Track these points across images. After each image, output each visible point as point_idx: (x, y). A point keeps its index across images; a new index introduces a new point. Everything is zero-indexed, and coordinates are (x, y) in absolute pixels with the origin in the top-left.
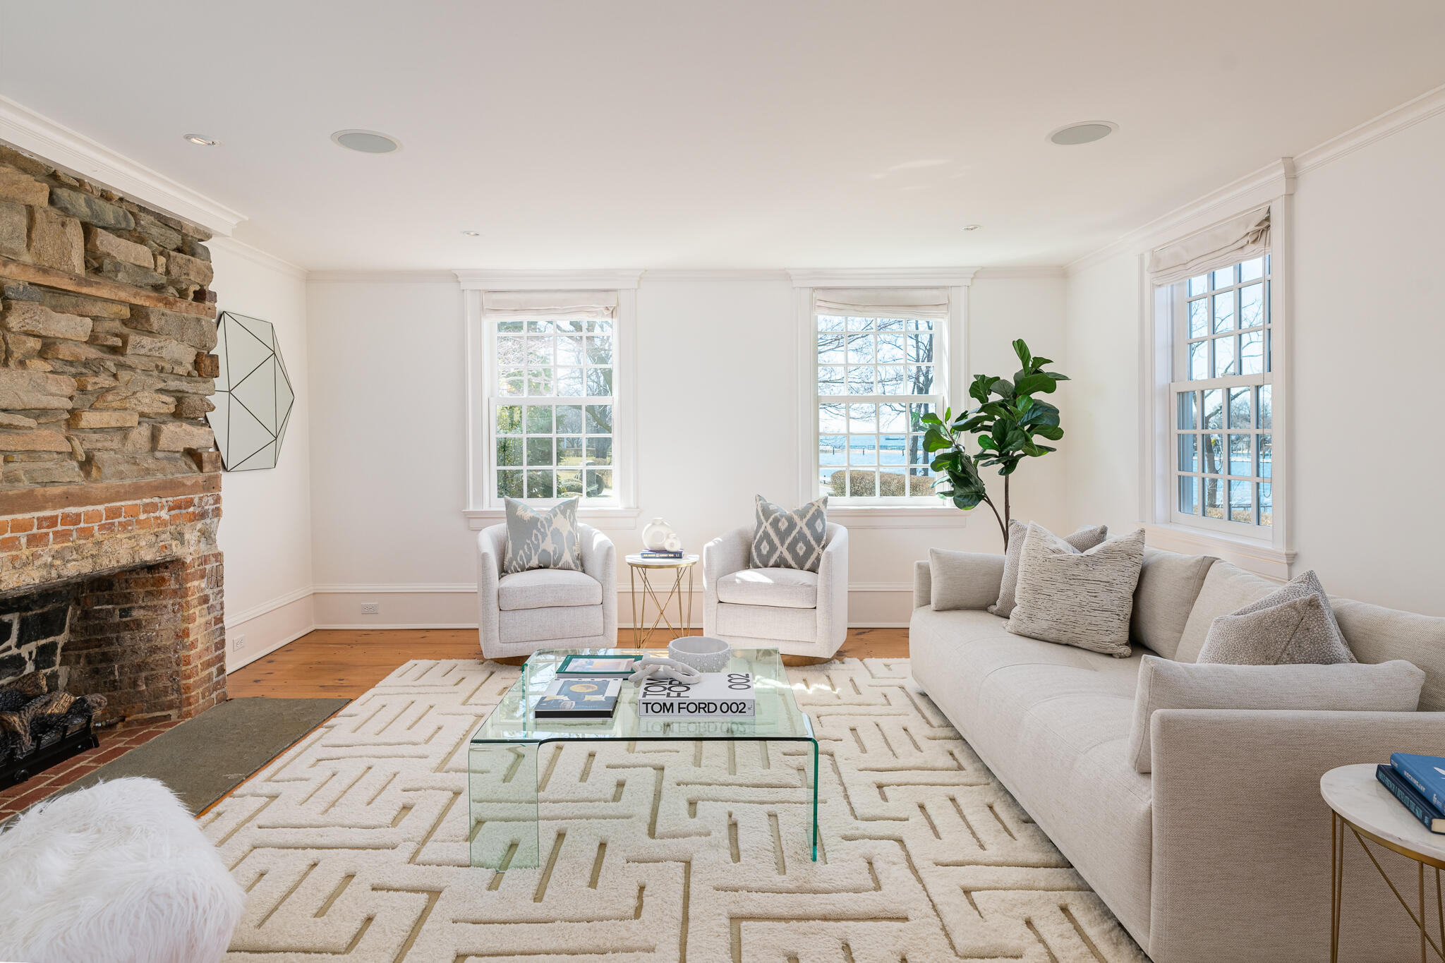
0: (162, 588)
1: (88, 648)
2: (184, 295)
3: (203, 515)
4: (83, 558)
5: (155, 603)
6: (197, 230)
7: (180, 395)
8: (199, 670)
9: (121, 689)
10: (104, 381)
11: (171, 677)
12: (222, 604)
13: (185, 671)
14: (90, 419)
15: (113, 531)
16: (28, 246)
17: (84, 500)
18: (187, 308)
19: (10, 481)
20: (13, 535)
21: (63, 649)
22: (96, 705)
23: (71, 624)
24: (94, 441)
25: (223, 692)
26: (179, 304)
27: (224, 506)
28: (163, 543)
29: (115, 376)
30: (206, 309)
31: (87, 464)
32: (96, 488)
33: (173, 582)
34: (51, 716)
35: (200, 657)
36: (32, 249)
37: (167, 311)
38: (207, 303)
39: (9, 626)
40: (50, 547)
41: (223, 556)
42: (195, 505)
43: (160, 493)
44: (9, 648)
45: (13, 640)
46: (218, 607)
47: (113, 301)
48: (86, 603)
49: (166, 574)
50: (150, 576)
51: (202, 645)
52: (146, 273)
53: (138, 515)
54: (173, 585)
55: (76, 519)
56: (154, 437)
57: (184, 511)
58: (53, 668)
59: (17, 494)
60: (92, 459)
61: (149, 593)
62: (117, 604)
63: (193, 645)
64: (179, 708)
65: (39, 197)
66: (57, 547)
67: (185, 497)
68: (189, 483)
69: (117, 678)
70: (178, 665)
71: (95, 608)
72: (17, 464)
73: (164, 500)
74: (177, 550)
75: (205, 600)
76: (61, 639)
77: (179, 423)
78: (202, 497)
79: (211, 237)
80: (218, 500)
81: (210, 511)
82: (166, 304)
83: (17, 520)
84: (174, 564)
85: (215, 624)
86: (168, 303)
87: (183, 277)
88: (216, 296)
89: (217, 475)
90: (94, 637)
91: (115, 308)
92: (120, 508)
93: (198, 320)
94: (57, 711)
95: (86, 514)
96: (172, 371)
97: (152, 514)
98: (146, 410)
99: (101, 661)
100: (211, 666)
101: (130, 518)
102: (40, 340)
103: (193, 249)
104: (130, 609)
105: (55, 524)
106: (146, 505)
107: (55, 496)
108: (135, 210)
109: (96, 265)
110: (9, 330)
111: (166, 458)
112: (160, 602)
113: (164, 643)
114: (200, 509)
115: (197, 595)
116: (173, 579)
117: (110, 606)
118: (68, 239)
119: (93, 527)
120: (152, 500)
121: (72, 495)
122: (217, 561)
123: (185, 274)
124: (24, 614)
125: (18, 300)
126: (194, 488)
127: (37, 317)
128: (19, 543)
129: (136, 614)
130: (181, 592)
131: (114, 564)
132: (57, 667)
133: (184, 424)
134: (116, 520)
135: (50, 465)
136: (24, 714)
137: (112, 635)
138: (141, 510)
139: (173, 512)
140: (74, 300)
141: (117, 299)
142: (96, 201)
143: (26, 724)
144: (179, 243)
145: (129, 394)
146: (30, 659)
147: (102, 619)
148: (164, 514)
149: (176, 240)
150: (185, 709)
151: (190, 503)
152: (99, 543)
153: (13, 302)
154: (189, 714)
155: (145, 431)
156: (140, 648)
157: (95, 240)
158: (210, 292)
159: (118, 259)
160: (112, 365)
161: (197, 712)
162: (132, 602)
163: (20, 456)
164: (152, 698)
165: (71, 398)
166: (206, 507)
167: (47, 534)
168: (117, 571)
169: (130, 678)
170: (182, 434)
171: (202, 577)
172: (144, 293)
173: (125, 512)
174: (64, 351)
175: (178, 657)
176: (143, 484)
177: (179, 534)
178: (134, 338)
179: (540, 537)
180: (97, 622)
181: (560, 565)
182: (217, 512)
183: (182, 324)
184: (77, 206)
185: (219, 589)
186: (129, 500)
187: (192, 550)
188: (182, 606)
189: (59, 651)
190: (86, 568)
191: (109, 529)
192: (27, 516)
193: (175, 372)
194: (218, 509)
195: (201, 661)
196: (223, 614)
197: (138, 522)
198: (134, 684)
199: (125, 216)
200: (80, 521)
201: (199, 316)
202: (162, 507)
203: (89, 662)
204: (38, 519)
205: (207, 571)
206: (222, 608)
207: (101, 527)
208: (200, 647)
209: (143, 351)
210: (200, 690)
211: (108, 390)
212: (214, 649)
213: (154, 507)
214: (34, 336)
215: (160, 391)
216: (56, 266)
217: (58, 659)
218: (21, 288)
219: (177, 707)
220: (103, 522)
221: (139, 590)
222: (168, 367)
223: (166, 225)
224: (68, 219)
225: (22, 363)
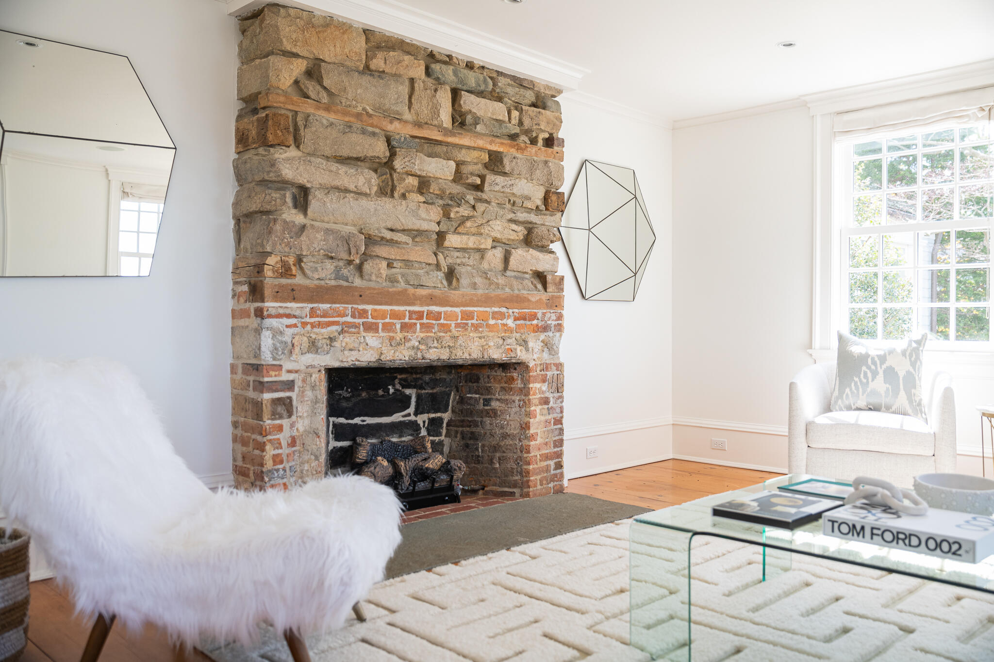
0: (512, 386)
1: (462, 426)
2: (535, 142)
3: (545, 329)
4: (442, 347)
5: (507, 397)
6: (548, 87)
7: (530, 226)
8: (538, 460)
9: (482, 463)
10: (464, 211)
11: (517, 461)
12: (561, 408)
13: (526, 457)
14: (452, 240)
15: (466, 330)
16: (410, 108)
17: (444, 302)
18: (538, 152)
19: (392, 282)
20: (391, 321)
21: (448, 425)
22: (457, 468)
23: (453, 406)
24: (454, 258)
25: (560, 485)
26: (529, 149)
27: (566, 323)
28: (509, 347)
29: (474, 207)
30: (554, 153)
31: (451, 275)
32: (454, 295)
33: (519, 381)
34: (427, 469)
35: (539, 449)
36: (412, 110)
37: (519, 155)
38: (555, 148)
39: (409, 398)
40: (417, 334)
41: (563, 366)
42: (538, 319)
43: (507, 305)
44: (409, 415)
45: (411, 409)
46: (558, 410)
47: (474, 148)
48: (462, 391)
49: (515, 375)
50: (504, 374)
51: (542, 440)
52: (501, 125)
53: (487, 320)
54: (519, 384)
55: (438, 316)
56: (506, 260)
57: (528, 323)
58: (440, 438)
59: (395, 291)
60: (454, 271)
61: (503, 388)
62: (482, 394)
63: (533, 437)
64: (521, 488)
65: (419, 72)
66: (422, 335)
67: (529, 310)
68: (533, 299)
69: (480, 454)
70: (522, 452)
71: (468, 395)
72: (398, 270)
73: (511, 311)
74: (521, 355)
75: (546, 401)
76: (446, 416)
77: (527, 249)
78: (545, 313)
79: (562, 92)
80: (560, 317)
81: (552, 325)
82: (517, 149)
83: (394, 310)
84: (520, 366)
85: (555, 424)
86: (519, 149)
87: (535, 127)
88: (563, 141)
89: (560, 295)
90: (466, 418)
91: (476, 154)
92: (473, 312)
93: (546, 162)
94: (431, 466)
95: (445, 313)
96: (522, 205)
97: (500, 321)
98: (498, 236)
99: (470, 439)
100: (550, 460)
101: (481, 322)
102: (417, 178)
103: (544, 103)
104: (490, 400)
105: (421, 318)
106: (494, 313)
107: (423, 296)
108: (494, 75)
109: (460, 120)
110: (395, 170)
111: (516, 278)
112: (510, 397)
113: (512, 431)
114: (543, 322)
115: (538, 396)
116: (519, 379)
117: (477, 396)
118: (437, 101)
119: (451, 324)
120: (500, 310)
121: (435, 297)
122: (557, 370)
123: (536, 124)
124: (419, 391)
125: (400, 148)
126: (539, 304)
127: (413, 161)
128: (395, 328)
129: (495, 404)
130: (525, 391)
131: (466, 356)
132: (443, 438)
133: (531, 249)
134: (470, 322)
135: (421, 272)
136: (408, 462)
137: (478, 419)
138: (491, 316)
139: (518, 322)
140: (445, 149)
141: (476, 146)
142: (462, 70)
143: (408, 469)
144: (533, 99)
145: (484, 221)
146: (424, 426)
147: (472, 405)
148: (510, 322)
149: (530, 96)
150: (525, 490)
151: (534, 316)
152: (455, 338)
153: (398, 150)
154: (527, 495)
155: (499, 253)
156: (495, 433)
157: (460, 100)
158: (558, 139)
159: (478, 114)
160: (472, 198)
161: (535, 495)
162: (491, 394)
163: (399, 264)
164: (503, 476)
165: (439, 223)
166: (549, 322)
167: (415, 324)
168: (470, 362)
169: (488, 456)
170: (529, 257)
171: (544, 381)
172: (498, 140)
173: (477, 316)
174: (434, 188)
175: (522, 445)
176: (492, 295)
177: (524, 341)
178: (490, 178)
179: (869, 375)
180: (469, 407)
181: (893, 409)
182: (559, 328)
183: (532, 166)
184: (446, 76)
185: (559, 394)
186: (481, 306)
187: (535, 357)
188: (525, 402)
189: (445, 425)
190: (444, 355)
191: (463, 327)
192: (402, 308)
193: (524, 205)
194: (560, 325)
195: (540, 453)
196: (562, 417)
197: (488, 326)
198: (491, 462)
199: (485, 80)
200: (441, 318)
201: (547, 159)
202: (509, 316)
203: (463, 438)
204: (409, 311)
205: (548, 377)
206: (562, 412)
207: (457, 325)
208: (539, 440)
209: (497, 188)
210: (539, 477)
211: (468, 218)
212: (552, 445)
213: (502, 316)
214: (412, 175)
215: (511, 221)
216: (429, 122)
217: (444, 431)
218: (403, 139)
219: (520, 487)
220: (459, 321)
221: (497, 385)
222: (519, 201)
223: (521, 85)
224: (440, 86)
225: (404, 196)
